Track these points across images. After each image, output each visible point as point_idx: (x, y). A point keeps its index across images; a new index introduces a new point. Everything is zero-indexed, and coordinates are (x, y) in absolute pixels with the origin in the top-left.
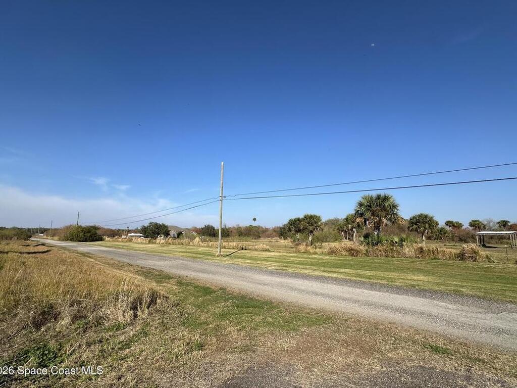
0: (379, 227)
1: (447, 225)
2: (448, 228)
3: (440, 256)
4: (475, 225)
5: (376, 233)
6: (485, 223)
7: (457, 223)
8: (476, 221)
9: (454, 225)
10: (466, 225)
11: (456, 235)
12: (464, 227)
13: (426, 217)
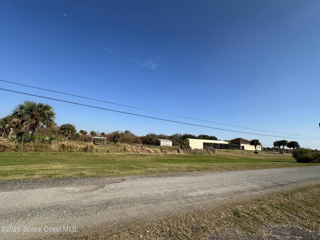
0: (34, 128)
1: (80, 132)
2: (80, 134)
3: (74, 150)
4: (93, 133)
5: (30, 132)
6: (96, 133)
7: (85, 132)
8: (93, 132)
9: (83, 133)
10: (89, 133)
11: (83, 138)
12: (88, 134)
13: (71, 126)
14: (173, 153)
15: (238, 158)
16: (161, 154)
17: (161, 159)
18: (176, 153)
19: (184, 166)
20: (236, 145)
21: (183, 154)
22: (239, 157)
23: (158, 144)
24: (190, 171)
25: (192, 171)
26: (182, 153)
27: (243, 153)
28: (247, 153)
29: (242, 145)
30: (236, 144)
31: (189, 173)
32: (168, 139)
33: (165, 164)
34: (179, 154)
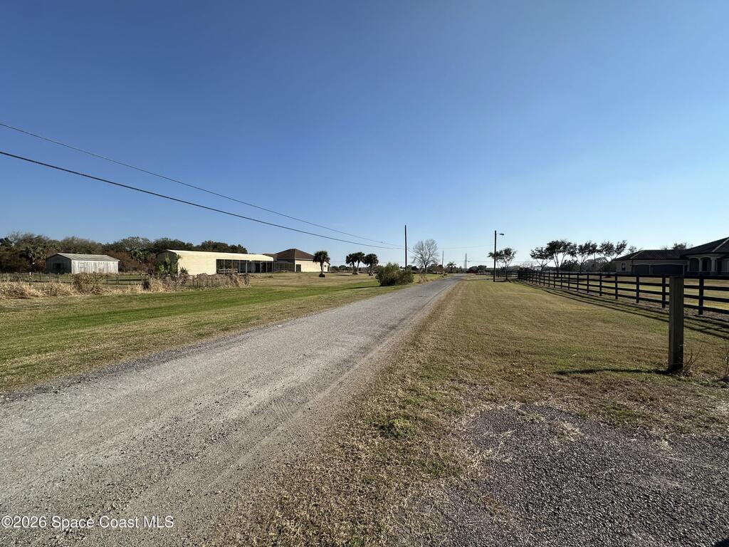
14: (128, 291)
15: (297, 289)
16: (79, 297)
17: (82, 312)
18: (139, 289)
19: (176, 322)
20: (287, 262)
21: (161, 290)
22: (297, 287)
23: (62, 267)
24: (201, 335)
25: (209, 334)
26: (158, 287)
27: (299, 277)
28: (307, 277)
29: (297, 263)
30: (286, 260)
31: (199, 342)
32: (103, 254)
33: (99, 330)
34: (149, 292)
